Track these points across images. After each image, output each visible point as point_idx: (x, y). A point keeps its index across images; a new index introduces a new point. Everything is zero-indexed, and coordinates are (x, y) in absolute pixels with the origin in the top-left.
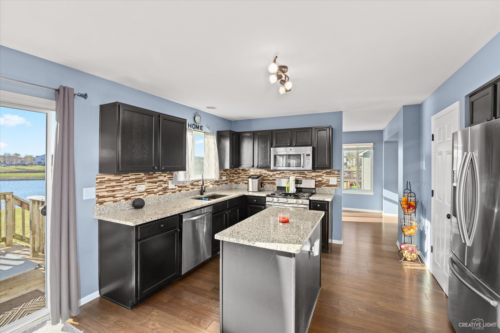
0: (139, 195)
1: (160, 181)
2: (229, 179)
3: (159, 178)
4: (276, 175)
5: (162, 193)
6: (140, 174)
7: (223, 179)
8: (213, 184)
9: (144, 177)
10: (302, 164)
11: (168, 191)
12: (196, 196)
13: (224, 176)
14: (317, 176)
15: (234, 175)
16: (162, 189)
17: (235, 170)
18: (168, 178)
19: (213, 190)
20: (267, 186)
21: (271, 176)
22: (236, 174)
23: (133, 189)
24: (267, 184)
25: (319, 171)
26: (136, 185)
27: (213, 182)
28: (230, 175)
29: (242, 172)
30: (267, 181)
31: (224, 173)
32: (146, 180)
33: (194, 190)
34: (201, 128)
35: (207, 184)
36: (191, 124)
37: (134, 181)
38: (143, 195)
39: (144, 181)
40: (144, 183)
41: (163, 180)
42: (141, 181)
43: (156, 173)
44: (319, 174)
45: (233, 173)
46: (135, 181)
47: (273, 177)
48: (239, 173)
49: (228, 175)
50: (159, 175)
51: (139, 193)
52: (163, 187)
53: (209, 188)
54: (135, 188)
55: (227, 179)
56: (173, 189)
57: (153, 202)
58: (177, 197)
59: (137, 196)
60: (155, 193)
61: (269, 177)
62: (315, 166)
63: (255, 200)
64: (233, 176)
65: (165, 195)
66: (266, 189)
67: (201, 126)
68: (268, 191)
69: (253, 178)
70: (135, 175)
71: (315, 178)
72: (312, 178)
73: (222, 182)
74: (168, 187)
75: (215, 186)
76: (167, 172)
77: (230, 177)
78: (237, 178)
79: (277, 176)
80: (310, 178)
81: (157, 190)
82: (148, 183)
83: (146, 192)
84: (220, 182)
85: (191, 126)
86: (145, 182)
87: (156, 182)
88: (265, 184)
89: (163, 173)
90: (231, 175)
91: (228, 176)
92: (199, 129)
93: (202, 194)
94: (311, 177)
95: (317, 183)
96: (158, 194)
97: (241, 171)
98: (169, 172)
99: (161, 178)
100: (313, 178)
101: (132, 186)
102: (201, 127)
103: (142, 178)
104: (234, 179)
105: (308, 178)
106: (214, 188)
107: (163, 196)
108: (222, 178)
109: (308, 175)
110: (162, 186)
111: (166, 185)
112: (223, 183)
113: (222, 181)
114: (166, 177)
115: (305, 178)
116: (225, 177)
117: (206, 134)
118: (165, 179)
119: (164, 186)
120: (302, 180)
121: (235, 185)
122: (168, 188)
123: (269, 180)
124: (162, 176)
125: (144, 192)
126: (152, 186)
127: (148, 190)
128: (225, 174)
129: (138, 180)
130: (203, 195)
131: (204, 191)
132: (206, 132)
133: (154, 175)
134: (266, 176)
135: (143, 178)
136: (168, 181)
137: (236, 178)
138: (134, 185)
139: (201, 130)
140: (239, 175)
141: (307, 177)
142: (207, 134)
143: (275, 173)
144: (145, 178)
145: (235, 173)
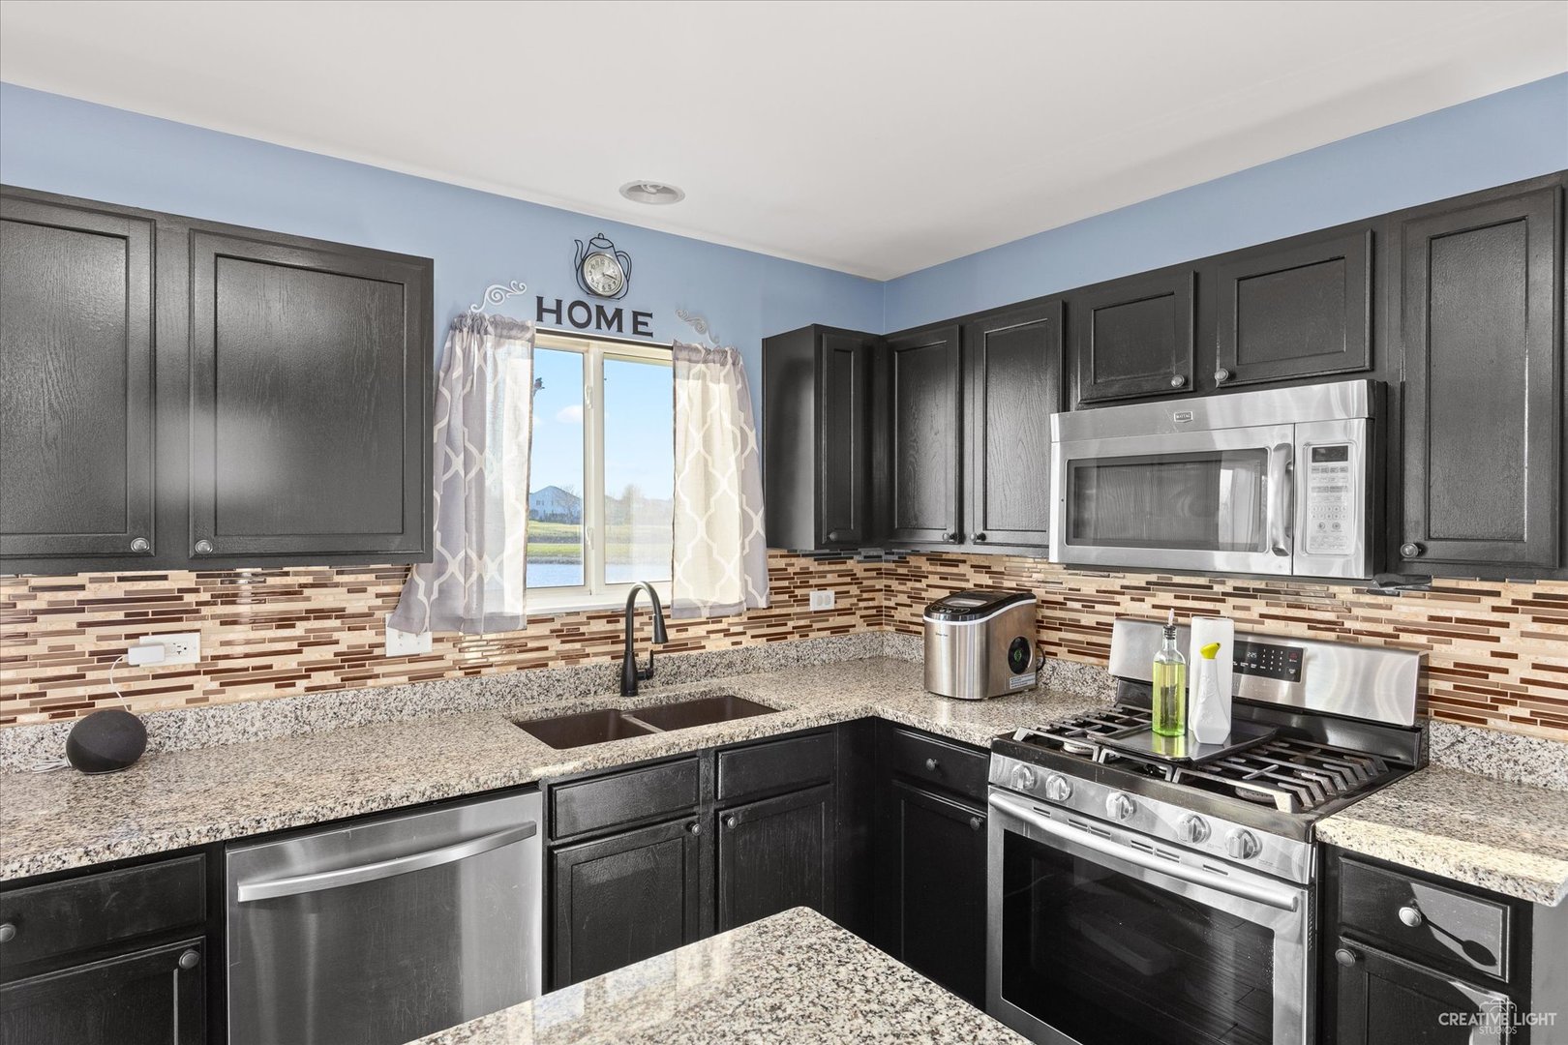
0: (124, 694)
1: (321, 614)
2: (862, 604)
3: (308, 599)
4: (1118, 598)
5: (337, 680)
6: (165, 578)
7: (813, 607)
8: (733, 629)
9: (196, 591)
10: (1275, 530)
11: (377, 670)
12: (589, 700)
13: (822, 587)
14: (1441, 629)
15: (895, 585)
16: (331, 657)
17: (896, 558)
18: (378, 596)
19: (730, 665)
20: (1063, 668)
21: (1089, 604)
22: (903, 579)
23: (107, 657)
24: (1062, 651)
25: (1464, 584)
26: (128, 637)
27: (737, 620)
28: (866, 583)
29: (931, 568)
30: (1063, 635)
31: (823, 574)
32: (205, 611)
33: (585, 662)
34: (636, 323)
35: (684, 635)
36: (559, 303)
37: (120, 615)
38: (190, 687)
39: (193, 612)
40: (197, 625)
41: (343, 610)
42: (170, 612)
43: (286, 569)
44: (1460, 614)
45: (890, 574)
46: (127, 615)
47: (1098, 607)
48: (918, 577)
49: (855, 580)
50: (309, 580)
51: (156, 677)
52: (342, 648)
53: (703, 651)
54: (125, 651)
55: (844, 603)
56: (414, 659)
57: (253, 730)
58: (442, 705)
59: (113, 695)
60: (285, 681)
61: (1078, 605)
62: (1402, 541)
63: (931, 763)
64: (888, 589)
65: (349, 694)
66: (1055, 685)
67: (636, 314)
68: (1065, 699)
69: (957, 614)
70: (121, 579)
71: (1422, 639)
72: (1391, 642)
73: (802, 623)
74: (382, 645)
75: (747, 641)
76: (372, 566)
77: (865, 595)
78: (908, 601)
79: (1127, 605)
80: (1380, 641)
81: (294, 666)
82: (222, 624)
83: (206, 673)
84: (791, 624)
85: (558, 312)
86: (204, 618)
87: (285, 621)
88: (1052, 649)
89: (338, 573)
90: (880, 584)
91: (854, 590)
92: (620, 329)
93: (628, 688)
94: (1389, 629)
95: (1446, 686)
96: (302, 684)
97: (926, 567)
98: (389, 566)
99: (322, 599)
100: (1404, 637)
101: (100, 638)
102: (641, 319)
103: (181, 598)
104: (892, 604)
105: (1365, 639)
106: (737, 658)
107: (331, 698)
108: (806, 600)
109: (1356, 611)
110: (336, 642)
111: (366, 637)
112: (816, 626)
113: (800, 616)
114: (364, 591)
115: (1332, 636)
116: (830, 593)
117: (684, 354)
118: (357, 604)
119: (348, 640)
120: (1300, 652)
121: (898, 640)
122: (377, 652)
123: (1076, 626)
124: (337, 585)
125: (198, 673)
126: (263, 641)
127: (222, 664)
128: (831, 578)
129: (150, 609)
130: (635, 694)
131: (649, 674)
132: (682, 348)
133: (271, 581)
134: (1060, 598)
135: (189, 598)
136: (378, 614)
137: (903, 599)
138: (118, 637)
139: (636, 331)
140: (918, 585)
141: (1348, 624)
142: (694, 357)
143: (1114, 582)
144: (205, 596)
145: (901, 571)
